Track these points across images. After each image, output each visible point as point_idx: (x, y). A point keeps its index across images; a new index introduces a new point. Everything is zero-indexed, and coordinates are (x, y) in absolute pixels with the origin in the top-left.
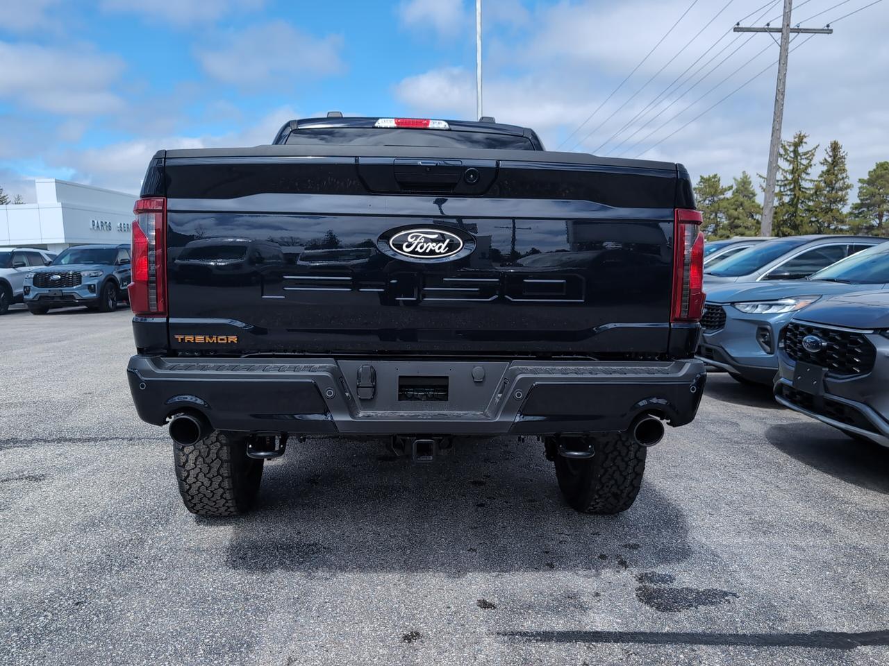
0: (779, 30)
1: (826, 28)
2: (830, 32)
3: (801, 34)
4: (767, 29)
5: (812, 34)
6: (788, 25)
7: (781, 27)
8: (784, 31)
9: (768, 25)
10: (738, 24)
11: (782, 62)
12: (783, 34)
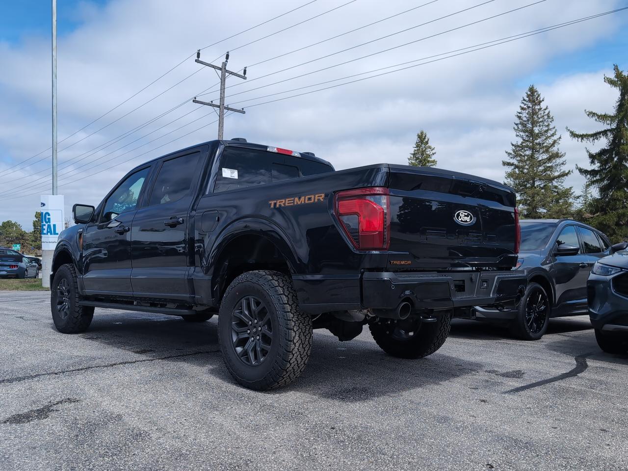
0: (219, 107)
1: (242, 110)
2: (244, 113)
3: (229, 111)
4: (211, 104)
5: (233, 112)
6: (223, 105)
7: (219, 105)
8: (221, 107)
9: (212, 102)
10: (195, 98)
11: (221, 125)
12: (220, 109)
